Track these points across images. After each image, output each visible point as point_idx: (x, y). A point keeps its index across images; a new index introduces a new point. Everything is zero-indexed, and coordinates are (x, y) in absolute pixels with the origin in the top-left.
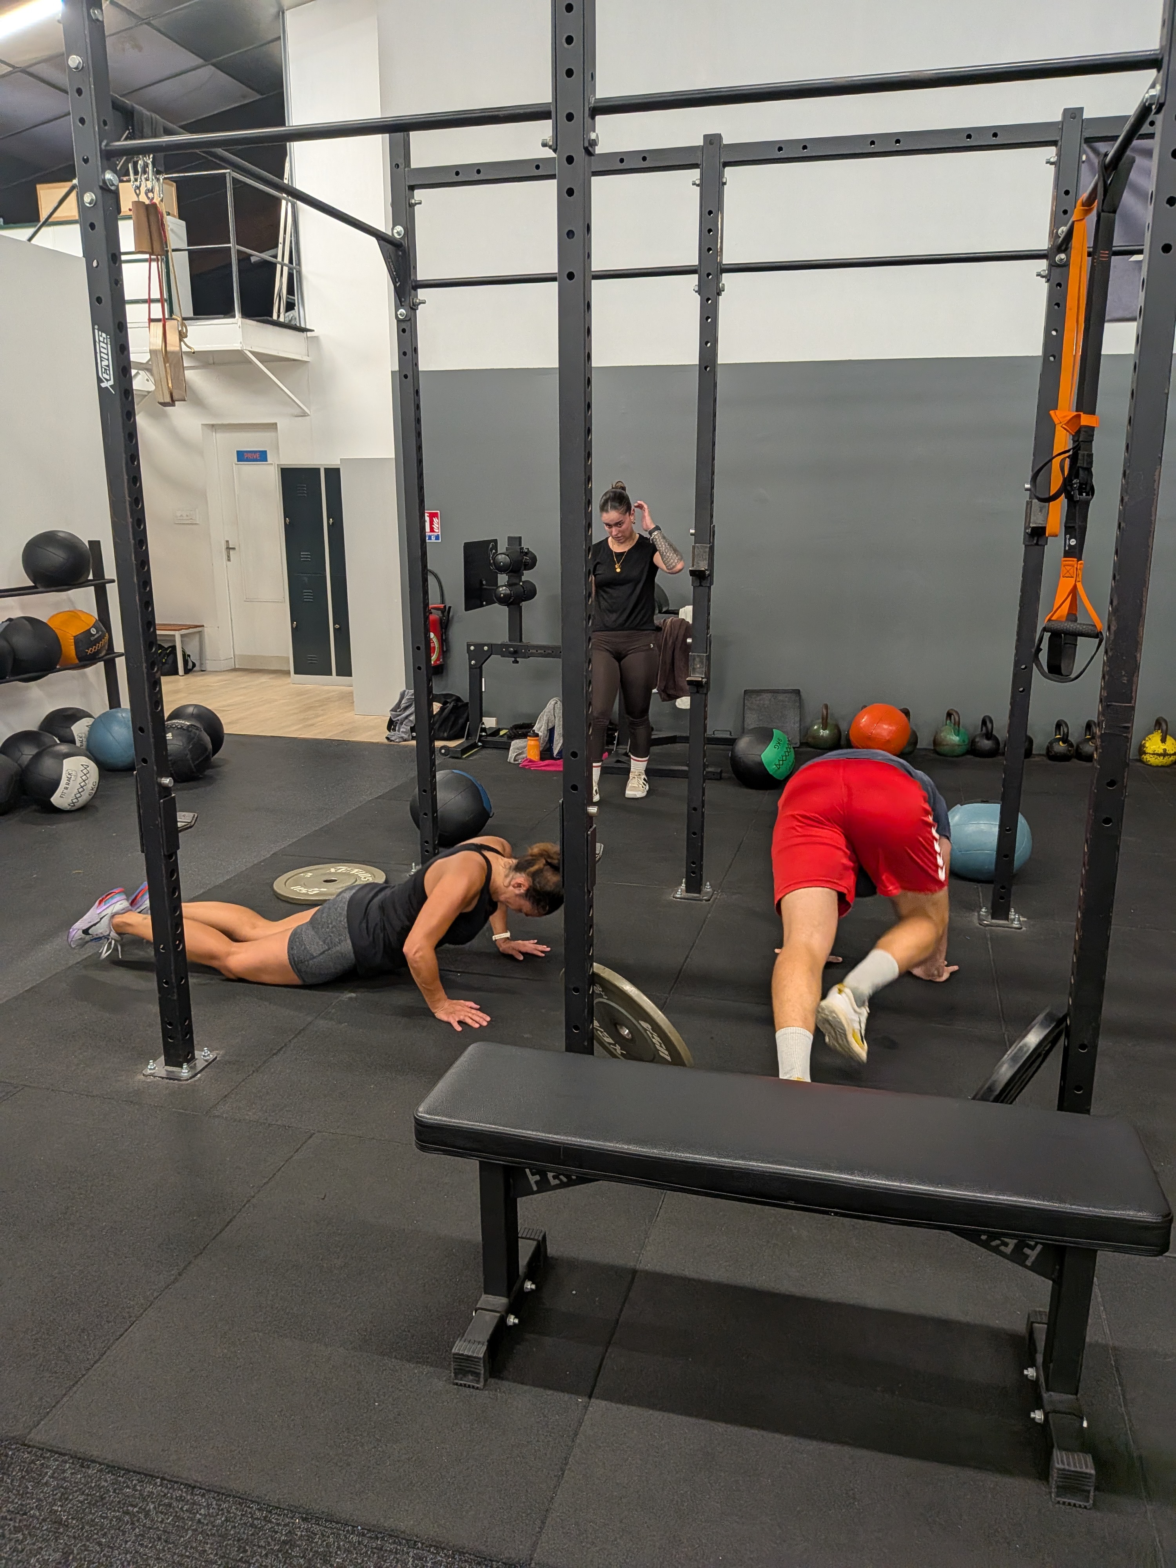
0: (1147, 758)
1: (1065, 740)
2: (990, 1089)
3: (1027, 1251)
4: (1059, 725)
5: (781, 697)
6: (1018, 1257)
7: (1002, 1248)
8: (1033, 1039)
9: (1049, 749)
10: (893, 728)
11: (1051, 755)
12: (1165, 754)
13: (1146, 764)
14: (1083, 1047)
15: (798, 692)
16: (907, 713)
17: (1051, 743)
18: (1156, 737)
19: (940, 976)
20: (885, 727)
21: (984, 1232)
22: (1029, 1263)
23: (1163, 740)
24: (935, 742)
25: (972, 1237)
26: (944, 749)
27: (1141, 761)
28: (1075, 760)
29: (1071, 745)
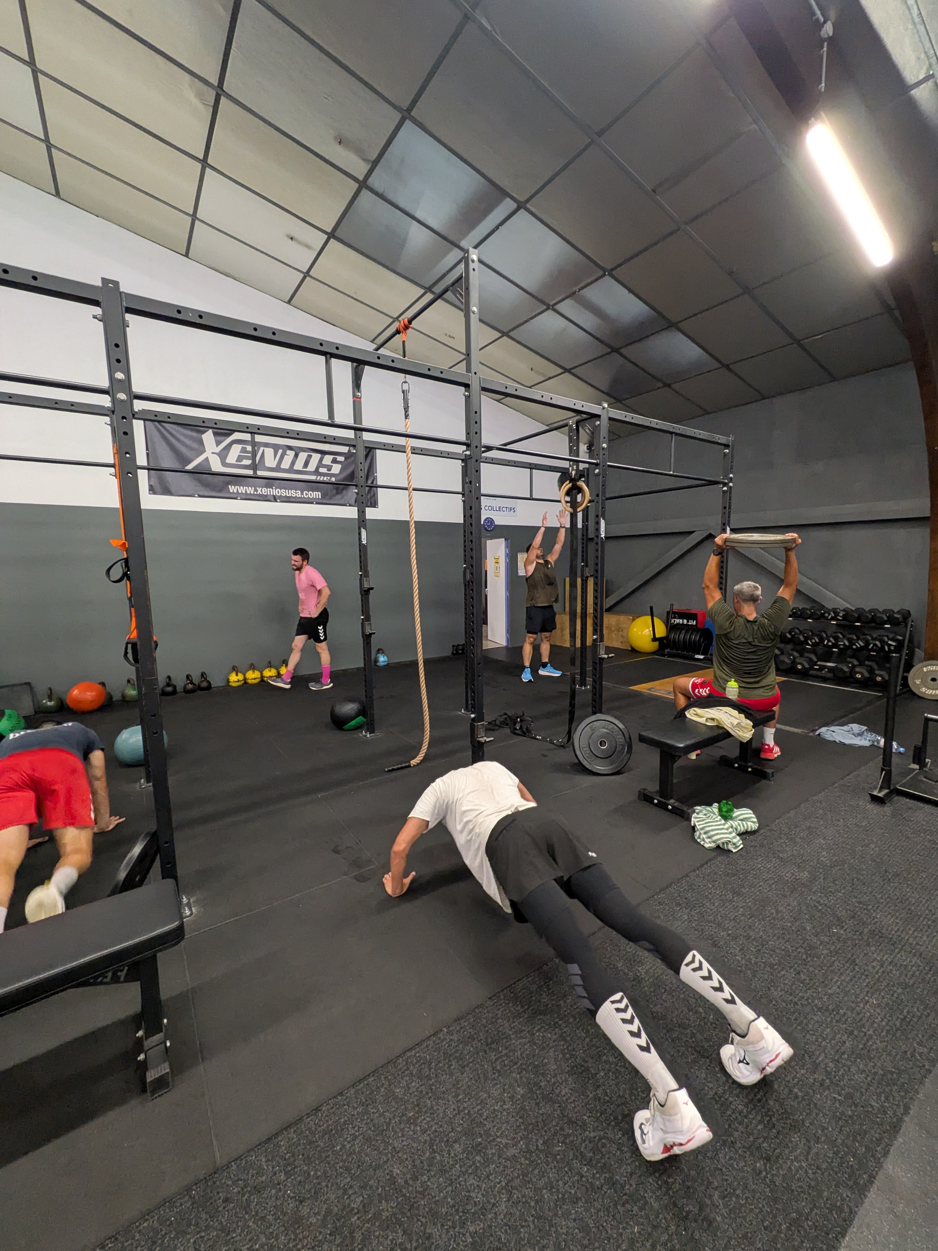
0: (231, 684)
1: (191, 683)
2: (116, 886)
3: (119, 974)
4: (188, 677)
5: (16, 689)
6: (115, 979)
7: (105, 980)
8: (137, 850)
9: (185, 687)
10: (94, 694)
11: (186, 691)
12: (238, 681)
13: (231, 686)
14: (166, 843)
15: (28, 684)
16: (103, 684)
17: (185, 686)
18: (234, 674)
19: (108, 827)
20: (89, 694)
21: (91, 978)
22: (122, 979)
23: (237, 675)
24: (123, 696)
25: (86, 984)
26: (127, 699)
27: (229, 686)
28: (199, 692)
29: (195, 685)
